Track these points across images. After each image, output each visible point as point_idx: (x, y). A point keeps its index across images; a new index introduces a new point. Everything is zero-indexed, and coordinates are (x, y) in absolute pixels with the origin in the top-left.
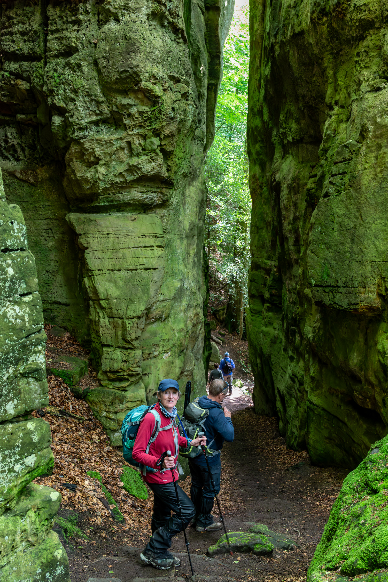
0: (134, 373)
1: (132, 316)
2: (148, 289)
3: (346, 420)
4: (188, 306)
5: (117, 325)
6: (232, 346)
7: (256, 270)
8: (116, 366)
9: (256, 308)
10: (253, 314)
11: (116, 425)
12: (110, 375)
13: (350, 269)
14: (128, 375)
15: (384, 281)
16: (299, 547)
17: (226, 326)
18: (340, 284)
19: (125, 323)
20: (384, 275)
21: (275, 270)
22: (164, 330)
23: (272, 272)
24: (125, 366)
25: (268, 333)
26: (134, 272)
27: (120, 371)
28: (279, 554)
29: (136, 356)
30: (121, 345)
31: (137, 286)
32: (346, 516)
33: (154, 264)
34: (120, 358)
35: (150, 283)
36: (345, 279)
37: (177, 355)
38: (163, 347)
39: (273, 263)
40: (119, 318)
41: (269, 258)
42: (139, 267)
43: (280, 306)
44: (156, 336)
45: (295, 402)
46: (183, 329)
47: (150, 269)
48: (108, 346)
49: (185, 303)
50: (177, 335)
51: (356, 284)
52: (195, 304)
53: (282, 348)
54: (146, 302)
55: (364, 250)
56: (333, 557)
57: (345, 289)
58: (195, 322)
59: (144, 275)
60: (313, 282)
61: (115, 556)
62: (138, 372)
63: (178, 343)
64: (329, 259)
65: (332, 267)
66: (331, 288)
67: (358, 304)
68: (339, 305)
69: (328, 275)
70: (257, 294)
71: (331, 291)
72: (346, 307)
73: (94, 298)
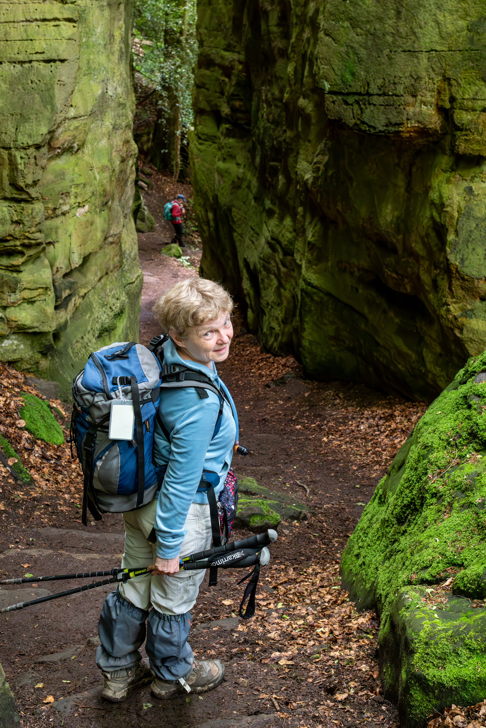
0: (33, 242)
1: (25, 145)
2: (52, 98)
3: (366, 310)
4: (114, 128)
5: (1, 161)
6: (163, 192)
7: (208, 69)
9: (206, 131)
10: (201, 141)
11: (6, 327)
13: (391, 64)
14: (23, 245)
15: (450, 85)
16: (314, 514)
17: (151, 161)
18: (373, 89)
19: (15, 156)
20: (449, 74)
21: (240, 67)
22: (76, 169)
23: (235, 72)
24: (17, 230)
25: (227, 171)
26: (26, 65)
27: (8, 238)
28: (287, 528)
29: (34, 214)
30: (8, 195)
31: (33, 92)
32: (441, 489)
33: (60, 52)
34: (8, 217)
35: (56, 87)
36: (382, 80)
37: (98, 210)
38: (76, 197)
39: (236, 56)
40: (4, 148)
41: (228, 48)
42: (35, 57)
43: (246, 127)
44: (64, 179)
45: (275, 282)
46: (107, 167)
47: (54, 61)
49: (108, 122)
50: (98, 178)
51: (400, 89)
52: (124, 124)
53: (251, 196)
54: (50, 120)
55: (416, 30)
56: (432, 561)
57: (382, 98)
58: (124, 155)
59: (43, 72)
60: (327, 86)
61: (30, 545)
62: (39, 241)
63: (100, 189)
64: (356, 45)
65: (360, 60)
66: (357, 97)
67: (402, 124)
68: (370, 126)
69: (353, 74)
70: (208, 109)
71: (357, 102)
72: (381, 128)
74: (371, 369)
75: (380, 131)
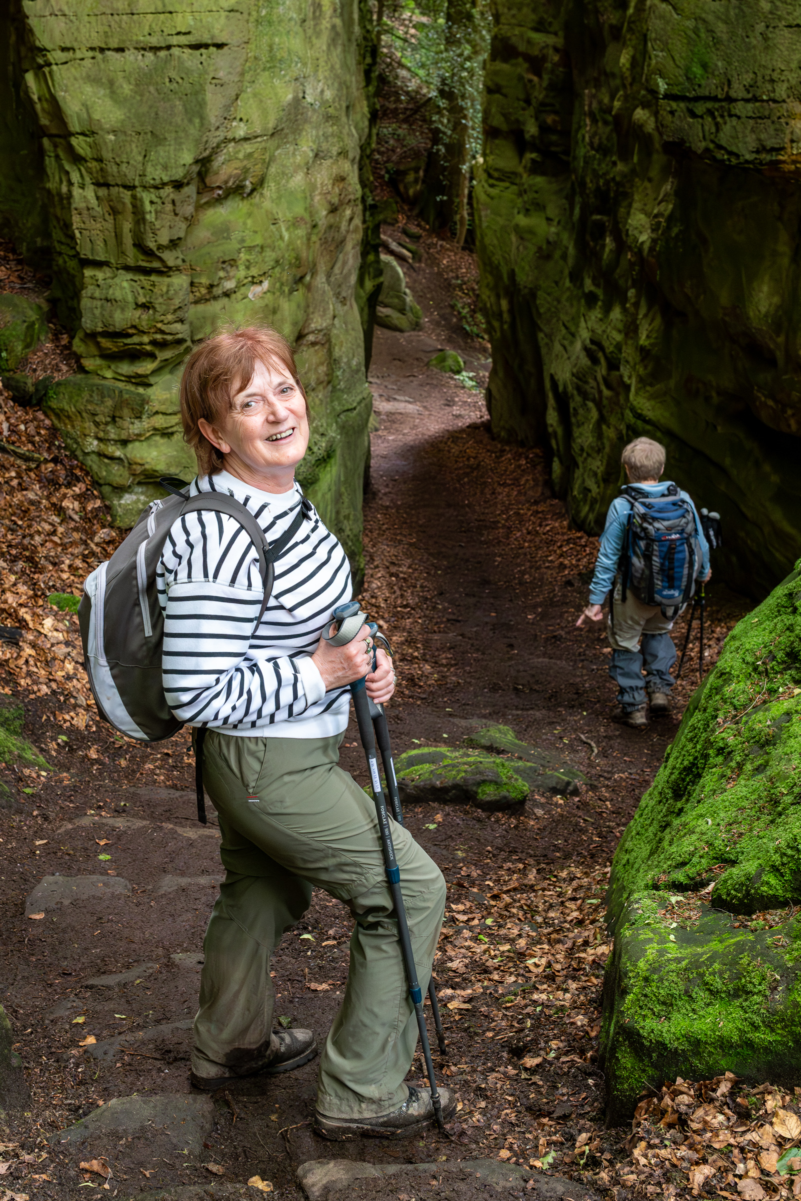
0: (169, 338)
1: (158, 182)
2: (202, 104)
3: (728, 461)
4: (316, 155)
5: (119, 207)
6: (438, 265)
7: (505, 60)
8: (121, 319)
9: (500, 164)
10: (491, 181)
11: (126, 473)
12: (105, 343)
13: (767, 48)
14: (153, 343)
16: (593, 788)
17: (422, 215)
18: (737, 91)
19: (141, 200)
21: (556, 58)
22: (249, 222)
23: (548, 65)
24: (143, 318)
25: (531, 231)
26: (162, 54)
27: (131, 331)
28: (542, 806)
29: (172, 292)
30: (131, 262)
31: (172, 97)
32: (731, 741)
33: (216, 32)
34: (130, 298)
35: (209, 88)
37: (286, 289)
38: (248, 268)
39: (551, 40)
40: (125, 187)
41: (540, 27)
42: (175, 40)
43: (564, 158)
44: (228, 238)
45: (594, 414)
46: (302, 219)
47: (206, 46)
48: (99, 264)
49: (306, 146)
50: (286, 236)
52: (335, 151)
53: (566, 272)
54: (197, 142)
56: (692, 854)
57: (750, 105)
58: (336, 200)
59: (188, 64)
60: (662, 86)
61: (119, 812)
62: (180, 336)
63: (289, 256)
64: (710, 18)
65: (717, 42)
66: (709, 105)
67: (783, 148)
68: (731, 153)
69: (704, 66)
70: (504, 127)
71: (710, 112)
72: (749, 157)
73: (54, 131)
74: (734, 559)
75: (747, 162)
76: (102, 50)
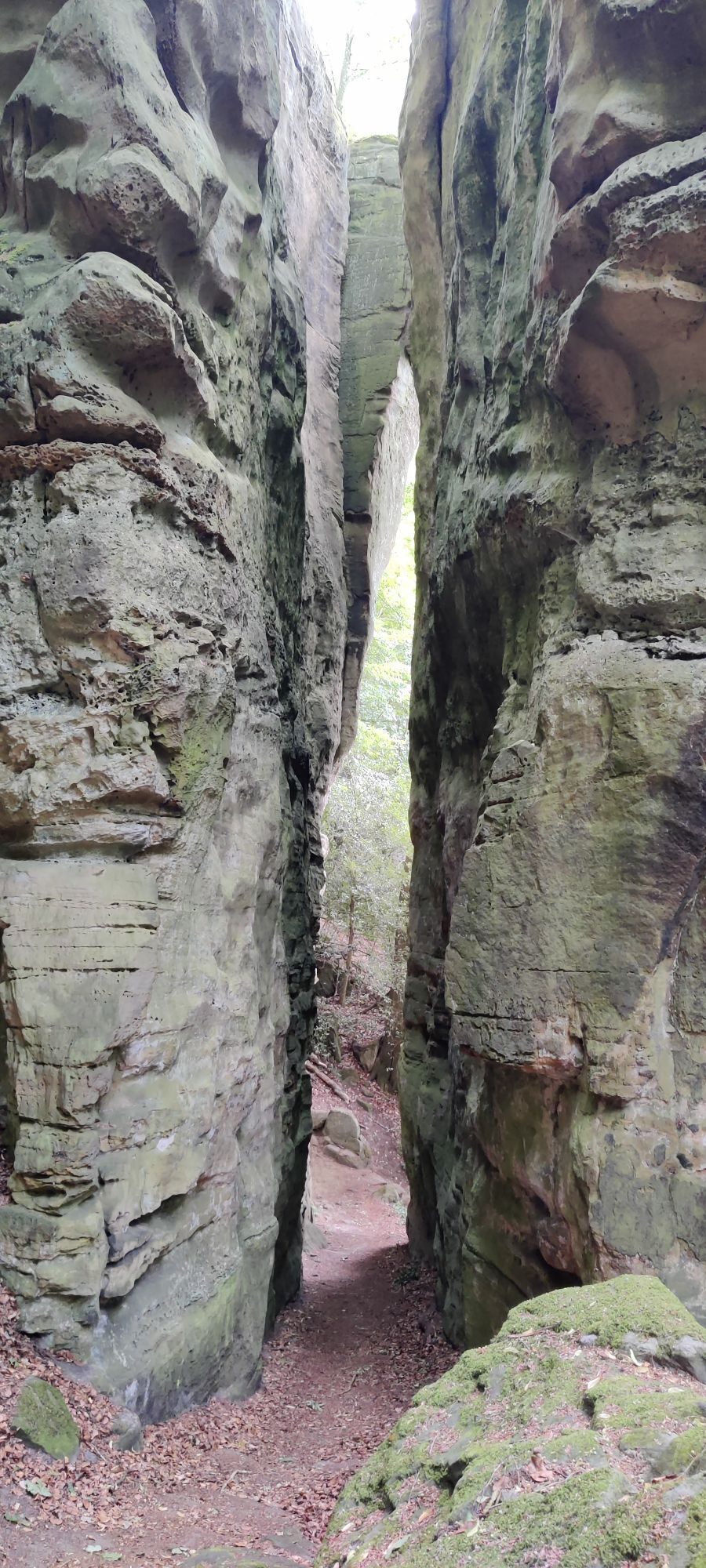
0: (76, 1179)
1: (78, 1063)
2: (116, 1010)
5: (49, 1079)
8: (42, 1163)
11: (35, 1287)
12: (30, 1182)
13: (519, 983)
14: (64, 1183)
15: (580, 1010)
18: (501, 1011)
19: (64, 1076)
24: (58, 1164)
26: (92, 974)
27: (49, 1173)
29: (80, 1144)
30: (53, 1121)
31: (95, 1003)
33: (130, 960)
34: (50, 1148)
35: (122, 998)
36: (509, 1001)
40: (54, 1065)
42: (101, 965)
47: (123, 970)
48: (31, 1121)
49: (214, 1038)
51: (529, 1013)
54: (109, 1035)
55: (543, 947)
57: (510, 1022)
59: (109, 981)
60: (454, 1006)
62: (85, 1178)
64: (481, 961)
65: (487, 978)
66: (484, 1020)
67: (532, 1053)
68: (499, 1055)
69: (480, 993)
71: (485, 1025)
72: (511, 1058)
73: (13, 1024)
75: (510, 1061)
76: (52, 970)
